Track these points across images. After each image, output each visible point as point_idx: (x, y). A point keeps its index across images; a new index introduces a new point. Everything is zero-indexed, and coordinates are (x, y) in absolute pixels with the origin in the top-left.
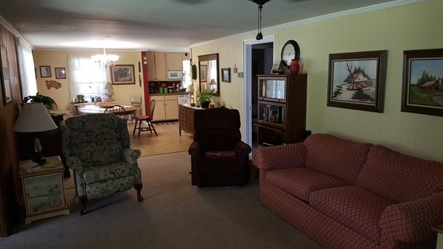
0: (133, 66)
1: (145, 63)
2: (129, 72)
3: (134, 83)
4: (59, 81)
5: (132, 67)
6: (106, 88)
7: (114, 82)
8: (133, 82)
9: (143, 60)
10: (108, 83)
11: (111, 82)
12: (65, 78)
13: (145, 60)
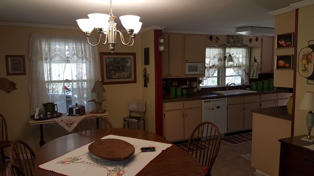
0: (134, 54)
1: (162, 48)
2: (129, 65)
3: (135, 82)
4: (12, 78)
5: (132, 57)
6: (94, 90)
7: (106, 80)
8: (132, 79)
9: (157, 44)
10: (97, 83)
11: (100, 80)
12: (24, 74)
13: (162, 44)
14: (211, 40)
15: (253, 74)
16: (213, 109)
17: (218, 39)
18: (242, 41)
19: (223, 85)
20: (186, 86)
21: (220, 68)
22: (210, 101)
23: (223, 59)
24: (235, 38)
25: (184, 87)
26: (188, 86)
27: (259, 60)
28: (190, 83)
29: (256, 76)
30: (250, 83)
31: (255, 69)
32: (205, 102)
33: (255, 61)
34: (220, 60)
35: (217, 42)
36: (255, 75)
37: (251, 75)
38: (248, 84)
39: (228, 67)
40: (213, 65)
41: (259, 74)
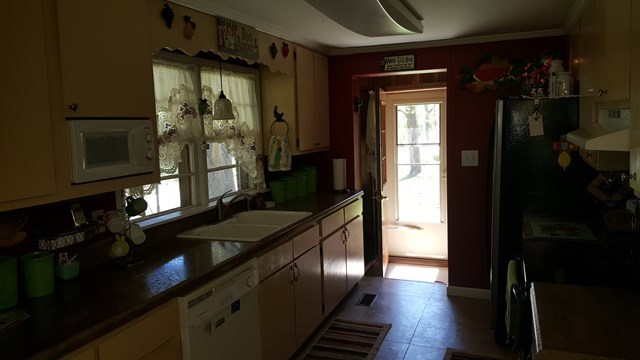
14: (169, 25)
15: (278, 157)
16: (222, 321)
17: (194, 25)
18: (256, 47)
19: (203, 202)
20: (69, 240)
21: (192, 140)
22: (209, 294)
23: (196, 107)
24: (239, 32)
25: (61, 242)
26: (80, 237)
27: (289, 116)
28: (88, 216)
29: (285, 165)
30: (268, 187)
31: (283, 144)
32: (191, 304)
33: (279, 117)
34: (187, 111)
35: (188, 37)
36: (281, 162)
37: (272, 161)
38: (263, 189)
39: (213, 139)
40: (171, 132)
41: (293, 157)
